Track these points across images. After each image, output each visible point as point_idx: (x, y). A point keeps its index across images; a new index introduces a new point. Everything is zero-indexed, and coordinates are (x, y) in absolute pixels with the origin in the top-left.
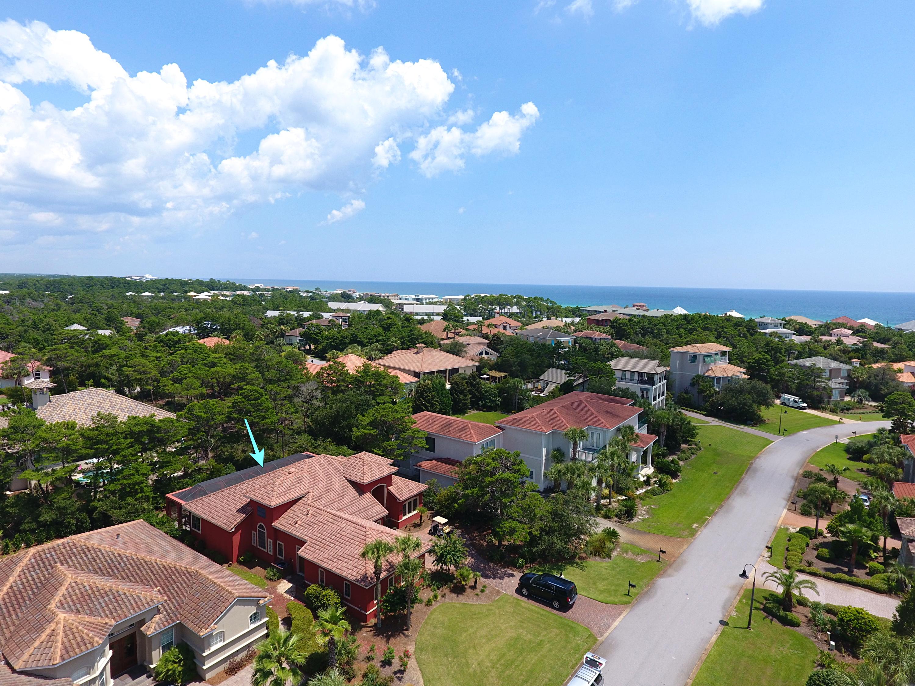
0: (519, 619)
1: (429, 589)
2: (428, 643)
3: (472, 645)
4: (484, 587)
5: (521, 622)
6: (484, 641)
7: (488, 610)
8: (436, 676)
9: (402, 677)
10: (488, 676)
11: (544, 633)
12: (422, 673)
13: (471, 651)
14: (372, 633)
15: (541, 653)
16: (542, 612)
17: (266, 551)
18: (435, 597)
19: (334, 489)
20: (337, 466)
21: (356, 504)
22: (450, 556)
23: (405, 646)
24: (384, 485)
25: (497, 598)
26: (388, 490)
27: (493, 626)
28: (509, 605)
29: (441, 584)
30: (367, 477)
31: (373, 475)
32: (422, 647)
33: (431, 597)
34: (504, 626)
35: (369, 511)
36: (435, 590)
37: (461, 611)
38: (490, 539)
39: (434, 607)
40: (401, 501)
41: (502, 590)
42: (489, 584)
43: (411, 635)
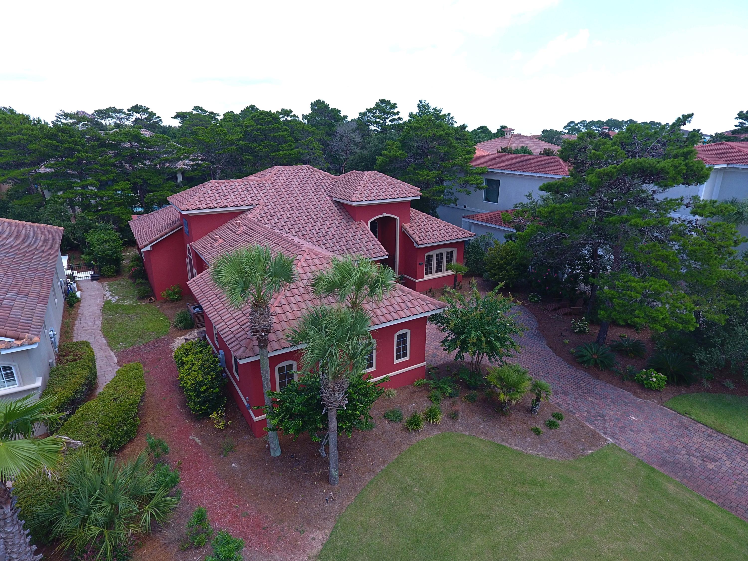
0: (659, 533)
1: (427, 395)
7: (562, 479)
18: (432, 414)
19: (304, 208)
20: (324, 183)
21: (334, 233)
22: (479, 333)
23: (303, 528)
24: (395, 219)
25: (590, 452)
26: (401, 227)
27: (572, 536)
28: (627, 481)
29: (453, 389)
30: (360, 194)
31: (372, 195)
32: (346, 546)
33: (421, 415)
34: (611, 546)
35: (353, 246)
36: (437, 400)
37: (486, 463)
38: (579, 327)
39: (421, 437)
40: (420, 247)
41: (605, 433)
42: (571, 412)
43: (334, 500)
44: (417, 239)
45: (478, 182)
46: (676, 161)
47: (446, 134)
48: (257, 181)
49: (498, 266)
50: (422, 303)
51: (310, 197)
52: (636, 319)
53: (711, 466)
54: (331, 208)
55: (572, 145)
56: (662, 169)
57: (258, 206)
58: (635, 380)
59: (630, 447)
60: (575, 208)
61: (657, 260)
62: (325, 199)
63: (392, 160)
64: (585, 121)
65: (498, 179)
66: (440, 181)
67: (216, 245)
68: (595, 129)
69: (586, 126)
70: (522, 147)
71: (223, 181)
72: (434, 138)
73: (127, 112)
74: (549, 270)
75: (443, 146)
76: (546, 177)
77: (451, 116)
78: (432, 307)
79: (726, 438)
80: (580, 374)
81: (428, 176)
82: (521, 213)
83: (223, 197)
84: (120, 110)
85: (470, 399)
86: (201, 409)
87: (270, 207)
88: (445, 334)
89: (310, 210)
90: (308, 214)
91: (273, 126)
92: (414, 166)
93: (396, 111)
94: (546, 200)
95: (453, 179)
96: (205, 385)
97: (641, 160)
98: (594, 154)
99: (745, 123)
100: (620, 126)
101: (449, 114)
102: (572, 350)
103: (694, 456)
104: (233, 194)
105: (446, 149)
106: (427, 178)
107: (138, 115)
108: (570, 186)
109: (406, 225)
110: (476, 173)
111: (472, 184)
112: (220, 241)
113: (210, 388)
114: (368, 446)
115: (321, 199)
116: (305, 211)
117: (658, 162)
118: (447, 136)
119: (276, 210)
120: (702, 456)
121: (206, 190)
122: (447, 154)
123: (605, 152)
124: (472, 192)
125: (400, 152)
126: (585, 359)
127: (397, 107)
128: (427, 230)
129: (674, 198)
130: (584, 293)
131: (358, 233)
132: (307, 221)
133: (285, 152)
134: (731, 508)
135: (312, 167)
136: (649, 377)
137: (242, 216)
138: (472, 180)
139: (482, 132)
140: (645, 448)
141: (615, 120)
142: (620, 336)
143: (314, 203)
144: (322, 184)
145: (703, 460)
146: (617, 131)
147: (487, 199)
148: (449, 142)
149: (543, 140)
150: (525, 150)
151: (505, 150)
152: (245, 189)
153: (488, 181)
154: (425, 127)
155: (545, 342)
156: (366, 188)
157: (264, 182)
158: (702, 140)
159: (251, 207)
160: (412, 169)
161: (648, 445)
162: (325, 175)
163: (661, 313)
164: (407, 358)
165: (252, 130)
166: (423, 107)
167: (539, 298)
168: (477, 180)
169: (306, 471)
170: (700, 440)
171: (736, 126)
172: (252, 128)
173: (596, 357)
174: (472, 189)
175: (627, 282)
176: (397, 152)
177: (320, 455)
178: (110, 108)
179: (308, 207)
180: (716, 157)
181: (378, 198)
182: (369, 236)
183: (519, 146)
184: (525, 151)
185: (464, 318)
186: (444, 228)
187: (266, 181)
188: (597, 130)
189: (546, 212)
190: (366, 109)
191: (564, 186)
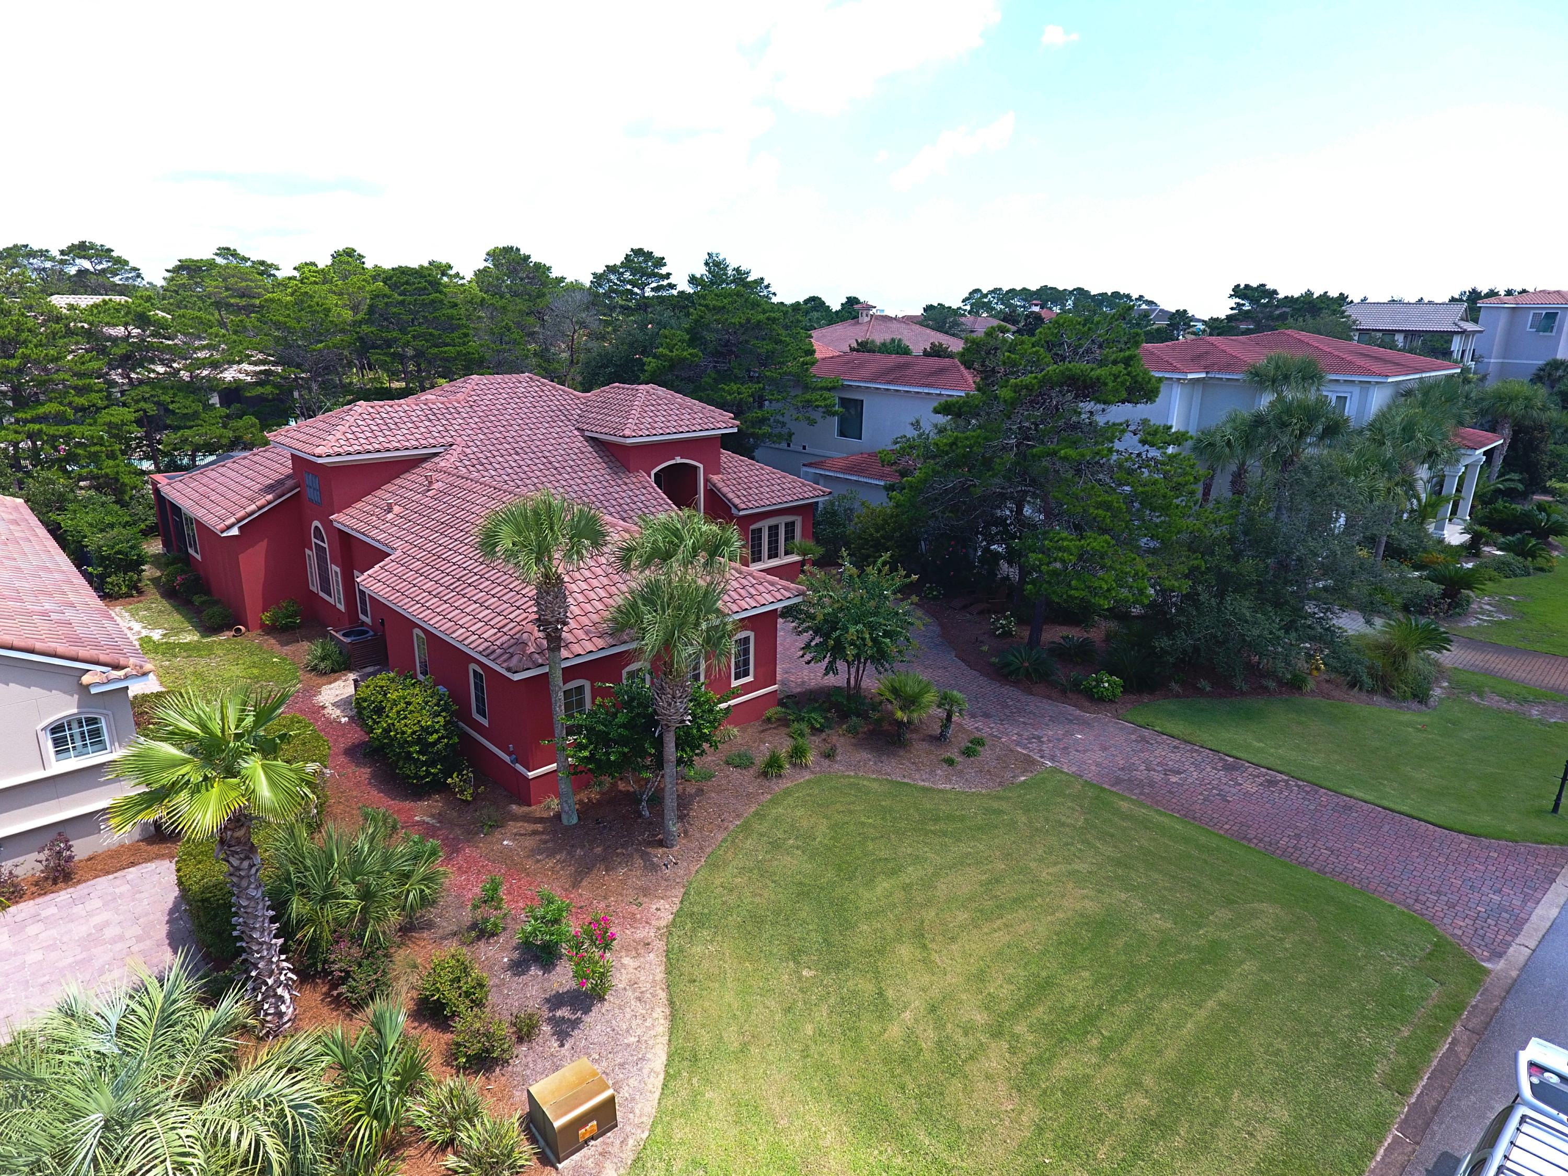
0: (1109, 851)
1: (785, 730)
2: (732, 899)
3: (909, 927)
4: (979, 742)
5: (1119, 863)
6: (963, 916)
7: (988, 811)
8: (732, 1039)
9: (575, 1024)
10: (971, 1068)
11: (1224, 914)
12: (674, 1017)
13: (905, 951)
14: (530, 842)
15: (1222, 994)
16: (1203, 839)
17: (331, 601)
18: (797, 753)
19: (536, 449)
20: (563, 405)
21: (597, 492)
22: (860, 627)
23: (639, 900)
24: (696, 468)
25: (1023, 778)
26: (707, 480)
27: (1003, 866)
28: (1070, 804)
29: (825, 718)
30: (636, 424)
31: (656, 425)
32: (706, 911)
33: (783, 753)
34: (1051, 870)
35: (632, 514)
36: (802, 735)
37: (883, 803)
38: (1003, 626)
39: (786, 784)
40: (741, 513)
41: (1042, 757)
42: (996, 736)
43: (676, 864)
44: (737, 501)
45: (828, 402)
46: (1115, 369)
47: (768, 319)
48: (442, 403)
49: (871, 543)
50: (771, 588)
51: (544, 431)
52: (1073, 592)
53: (1174, 779)
54: (584, 450)
55: (977, 344)
56: (1098, 379)
57: (454, 447)
58: (1082, 691)
59: (1074, 769)
60: (985, 438)
61: (1097, 508)
62: (570, 434)
63: (674, 364)
64: (1000, 289)
65: (861, 398)
66: (760, 401)
67: (390, 516)
68: (1019, 304)
69: (1002, 299)
70: (893, 340)
71: (382, 403)
72: (750, 327)
73: (59, 257)
74: (953, 543)
75: (764, 339)
76: (940, 394)
77: (766, 283)
78: (787, 594)
79: (1197, 748)
80: (1008, 691)
81: (739, 394)
82: (908, 450)
83: (387, 433)
84: (41, 251)
85: (853, 731)
86: (428, 773)
87: (475, 450)
88: (807, 636)
89: (548, 454)
90: (545, 460)
91: (431, 297)
92: (713, 375)
93: (664, 271)
94: (941, 431)
95: (784, 398)
96: (437, 731)
97: (1070, 366)
98: (1009, 357)
99: (1244, 305)
100: (1061, 299)
101: (762, 279)
102: (993, 659)
103: (1154, 770)
104: (403, 426)
105: (770, 347)
106: (738, 397)
107: (86, 264)
108: (977, 406)
109: (715, 478)
110: (822, 389)
111: (817, 407)
112: (397, 509)
113: (443, 737)
114: (709, 798)
115: (563, 435)
116: (540, 455)
117: (1092, 369)
118: (770, 322)
119: (489, 455)
120: (1165, 770)
121: (353, 419)
122: (770, 355)
123: (1022, 356)
124: (819, 420)
125: (691, 351)
126: (1012, 668)
127: (665, 265)
128: (751, 485)
129: (1117, 421)
130: (1007, 578)
131: (638, 492)
132: (547, 473)
133: (458, 348)
134: (1194, 818)
135: (538, 378)
136: (1099, 681)
137: (427, 465)
138: (816, 400)
139: (814, 309)
140: (1093, 768)
141: (1051, 288)
142: (1062, 637)
143: (554, 442)
144: (562, 408)
145: (1165, 774)
146: (1057, 310)
147: (842, 434)
148: (774, 333)
149: (927, 326)
150: (899, 346)
151: (864, 347)
152: (424, 418)
153: (844, 402)
154: (730, 308)
155: (954, 654)
156: (645, 415)
157: (457, 405)
158: (1191, 330)
159: (441, 450)
160: (710, 381)
161: (1098, 765)
162: (563, 391)
163: (1106, 582)
164: (750, 679)
165: (386, 304)
166: (715, 265)
167: (939, 592)
168: (825, 399)
169: (624, 836)
170: (1163, 754)
171: (1232, 309)
172: (386, 300)
173: (1027, 664)
174: (817, 415)
175: (1058, 541)
176: (683, 350)
177: (640, 815)
178: (15, 246)
179: (544, 448)
180: (1192, 360)
181: (668, 431)
182: (657, 496)
183: (887, 337)
184: (897, 348)
185: (836, 606)
186: (779, 482)
187: (459, 403)
188: (1021, 307)
189: (946, 444)
190: (607, 266)
191: (969, 406)
